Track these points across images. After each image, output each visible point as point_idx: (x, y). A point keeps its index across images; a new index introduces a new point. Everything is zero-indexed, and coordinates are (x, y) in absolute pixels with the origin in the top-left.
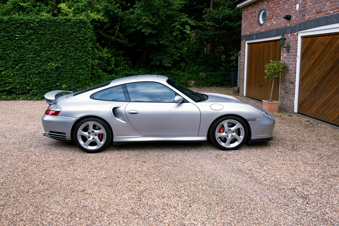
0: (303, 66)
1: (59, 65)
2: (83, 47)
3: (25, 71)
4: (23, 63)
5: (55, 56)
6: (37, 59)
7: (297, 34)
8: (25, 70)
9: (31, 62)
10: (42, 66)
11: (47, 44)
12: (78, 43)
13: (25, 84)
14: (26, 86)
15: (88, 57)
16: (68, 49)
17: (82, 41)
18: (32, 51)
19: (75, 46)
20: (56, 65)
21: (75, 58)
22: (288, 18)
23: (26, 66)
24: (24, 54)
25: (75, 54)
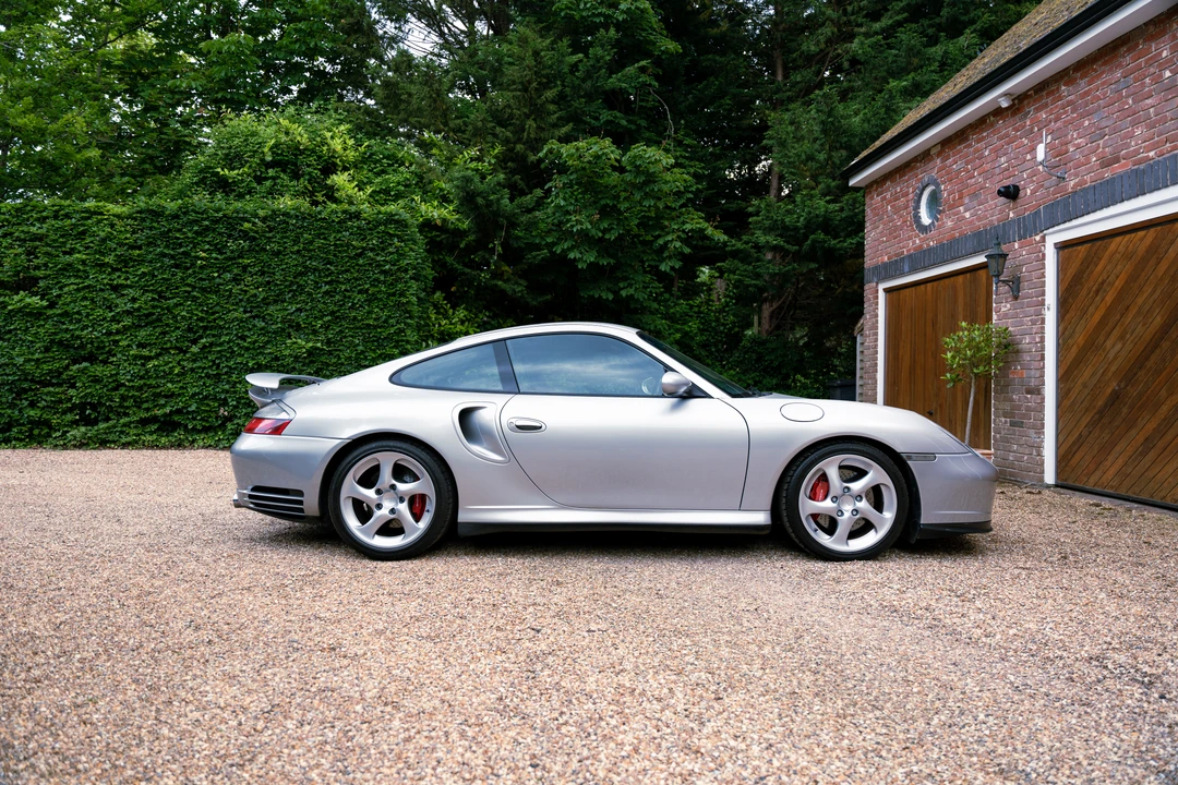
0: (1067, 333)
1: (319, 345)
2: (394, 294)
3: (217, 361)
4: (214, 336)
5: (308, 316)
6: (254, 326)
7: (1043, 239)
8: (217, 358)
9: (236, 335)
10: (269, 346)
11: (286, 281)
12: (379, 282)
13: (215, 399)
14: (216, 405)
15: (405, 324)
16: (349, 297)
17: (392, 275)
18: (241, 300)
19: (368, 289)
20: (310, 344)
21: (368, 325)
22: (1011, 193)
23: (221, 344)
24: (217, 308)
25: (369, 312)
